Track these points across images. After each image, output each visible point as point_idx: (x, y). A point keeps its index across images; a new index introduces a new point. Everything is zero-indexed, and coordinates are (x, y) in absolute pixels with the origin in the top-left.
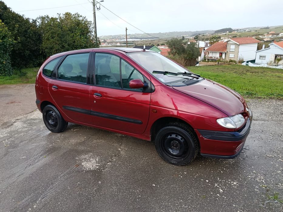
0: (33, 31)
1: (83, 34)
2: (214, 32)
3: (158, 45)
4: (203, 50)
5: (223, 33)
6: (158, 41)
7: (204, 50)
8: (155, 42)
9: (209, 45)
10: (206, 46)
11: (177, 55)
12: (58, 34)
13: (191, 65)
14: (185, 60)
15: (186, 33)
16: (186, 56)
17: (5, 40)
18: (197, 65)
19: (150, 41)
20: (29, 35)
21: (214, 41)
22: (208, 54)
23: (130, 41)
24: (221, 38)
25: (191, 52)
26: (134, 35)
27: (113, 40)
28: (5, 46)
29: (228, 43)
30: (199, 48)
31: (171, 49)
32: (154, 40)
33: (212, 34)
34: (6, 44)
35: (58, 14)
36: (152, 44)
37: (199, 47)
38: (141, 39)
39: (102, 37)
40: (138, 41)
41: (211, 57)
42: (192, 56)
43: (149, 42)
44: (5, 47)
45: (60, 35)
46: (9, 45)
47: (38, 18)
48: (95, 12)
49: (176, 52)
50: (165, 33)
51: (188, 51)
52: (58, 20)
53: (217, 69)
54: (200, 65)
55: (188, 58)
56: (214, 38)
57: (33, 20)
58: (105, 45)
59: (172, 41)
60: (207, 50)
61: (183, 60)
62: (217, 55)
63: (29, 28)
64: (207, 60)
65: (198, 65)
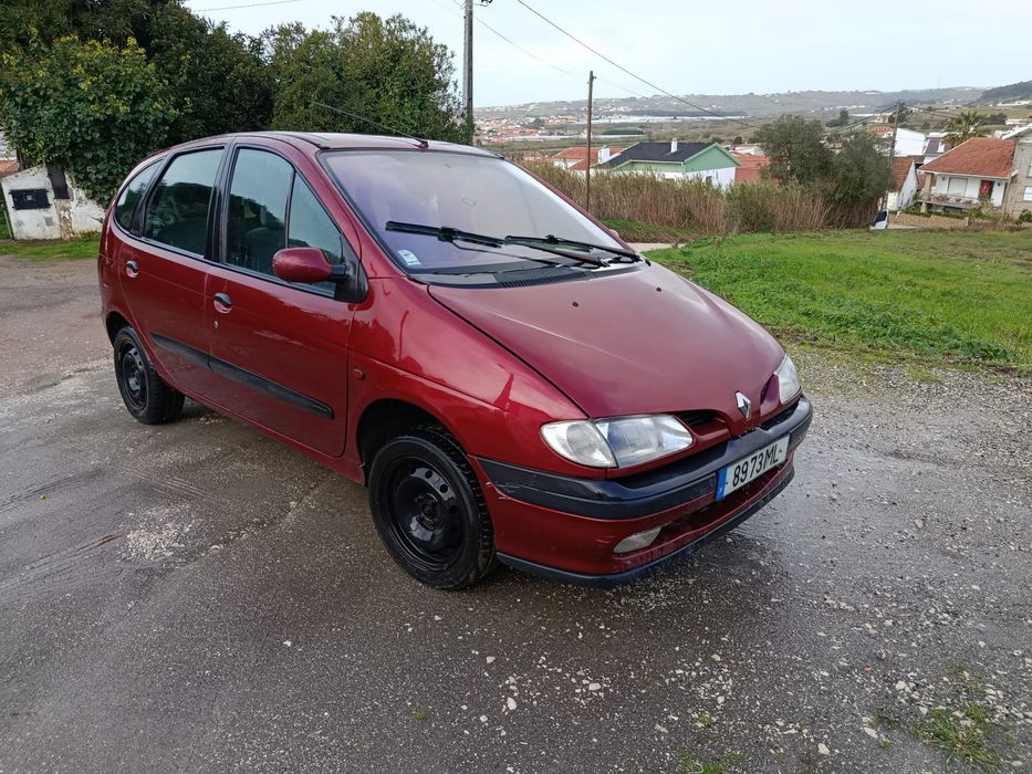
0: (243, 80)
1: (413, 93)
2: (981, 95)
3: (738, 142)
4: (913, 167)
5: (1021, 99)
6: (738, 126)
7: (917, 166)
8: (728, 128)
9: (941, 149)
10: (931, 149)
11: (797, 181)
12: (325, 90)
13: (849, 225)
14: (826, 203)
15: (857, 96)
16: (831, 186)
17: (142, 108)
18: (878, 224)
19: (708, 125)
20: (231, 93)
21: (965, 134)
22: (933, 183)
23: (632, 124)
24: (1009, 122)
25: (856, 174)
26: (648, 101)
27: (570, 117)
28: (141, 126)
29: (1022, 140)
30: (893, 158)
31: (773, 159)
32: (724, 123)
33: (969, 105)
34: (146, 120)
35: (333, 17)
36: (715, 136)
37: (892, 152)
38: (675, 115)
39: (531, 107)
40: (660, 125)
41: (944, 198)
42: (856, 190)
43: (704, 127)
44: (143, 129)
45: (330, 95)
46: (155, 122)
47: (266, 34)
48: (471, 14)
49: (792, 171)
50: (773, 95)
51: (842, 170)
52: (336, 41)
53: (953, 245)
54: (891, 226)
55: (837, 196)
56: (967, 118)
57: (253, 41)
58: (537, 136)
59: (781, 127)
60: (930, 166)
61: (819, 202)
62: (971, 192)
63: (231, 68)
64: (923, 209)
65: (881, 225)
